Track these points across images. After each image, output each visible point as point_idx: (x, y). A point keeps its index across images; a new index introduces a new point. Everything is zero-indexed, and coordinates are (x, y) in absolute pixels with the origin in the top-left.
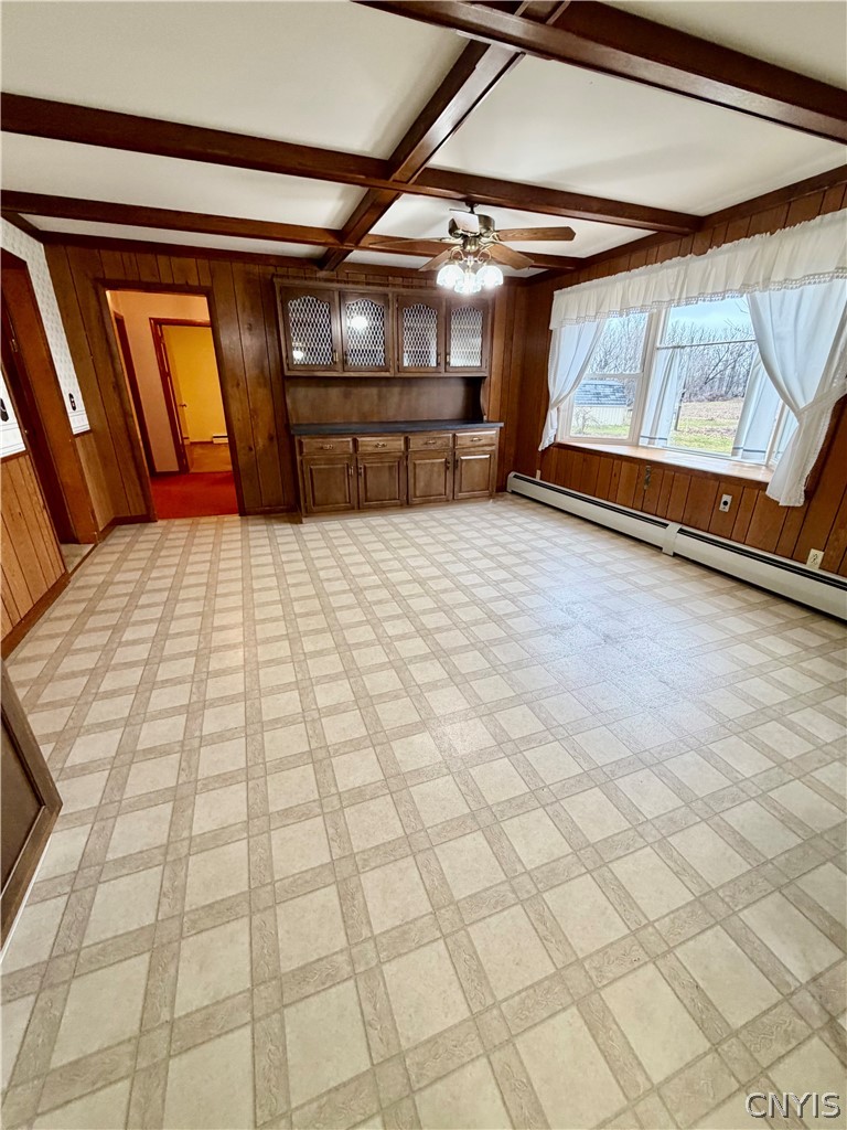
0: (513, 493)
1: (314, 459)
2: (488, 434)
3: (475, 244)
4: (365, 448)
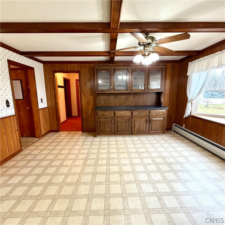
0: (174, 131)
1: (101, 118)
2: (163, 111)
3: (148, 47)
4: (117, 115)
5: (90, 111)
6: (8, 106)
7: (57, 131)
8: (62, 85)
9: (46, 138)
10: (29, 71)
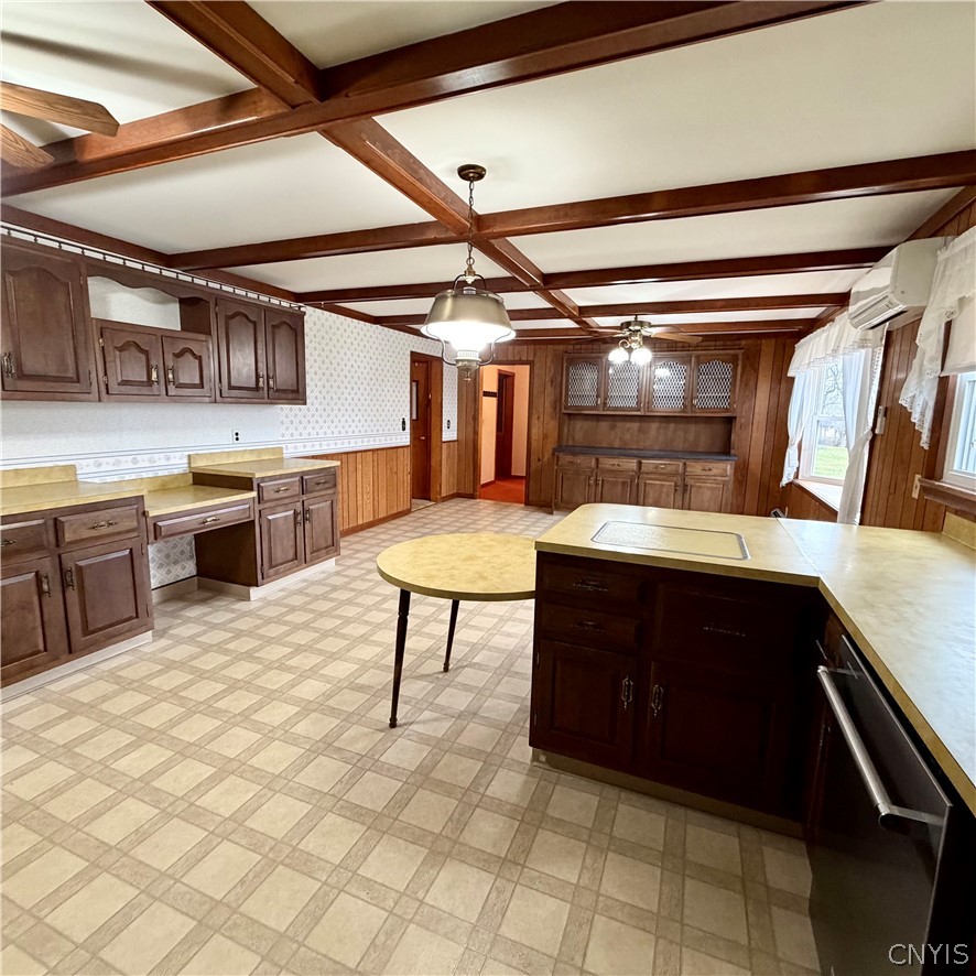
1: (565, 469)
2: (722, 466)
4: (603, 466)
5: (547, 455)
6: (404, 429)
7: (472, 497)
8: (494, 389)
9: (447, 504)
10: (435, 364)
